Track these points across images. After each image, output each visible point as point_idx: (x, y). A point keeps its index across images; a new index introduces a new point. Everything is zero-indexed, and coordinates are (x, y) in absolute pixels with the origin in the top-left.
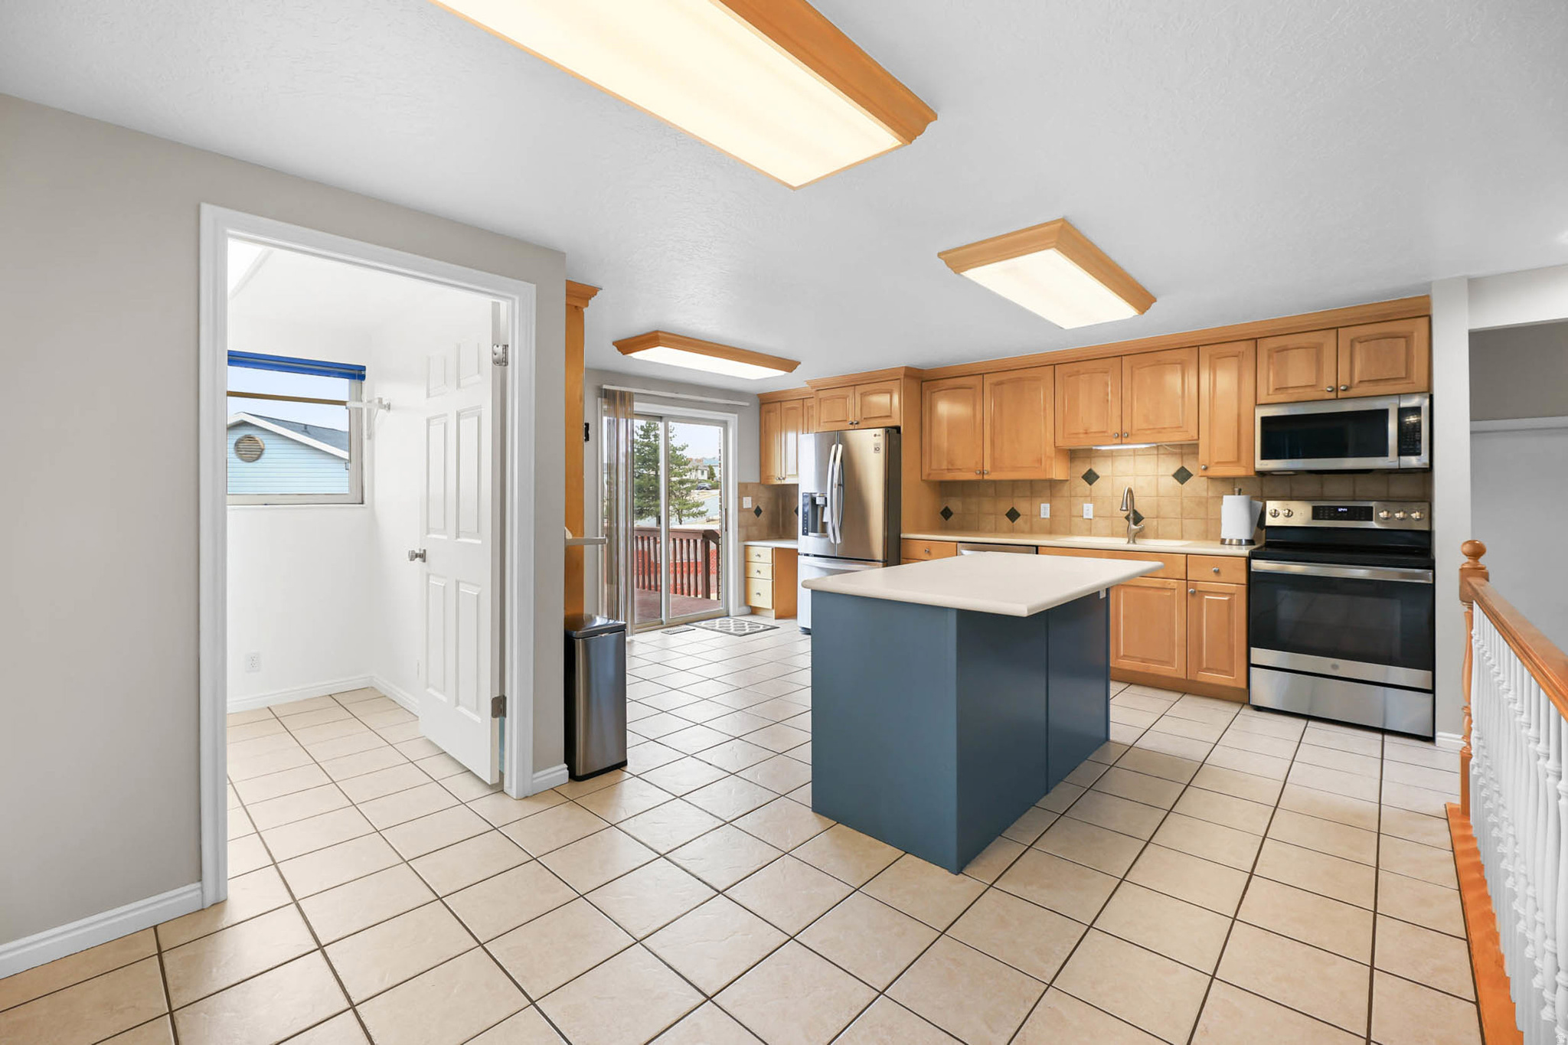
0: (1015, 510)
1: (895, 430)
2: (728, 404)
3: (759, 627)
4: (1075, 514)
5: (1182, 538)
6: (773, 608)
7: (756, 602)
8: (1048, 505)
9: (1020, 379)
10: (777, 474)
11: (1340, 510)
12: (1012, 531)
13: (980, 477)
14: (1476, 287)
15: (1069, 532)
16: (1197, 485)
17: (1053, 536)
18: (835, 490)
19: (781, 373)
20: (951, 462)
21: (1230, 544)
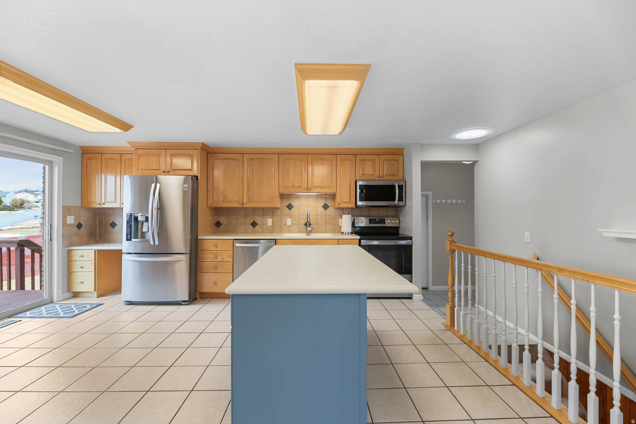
0: (255, 222)
1: (196, 178)
2: (54, 149)
3: (86, 307)
4: (283, 223)
5: (325, 232)
6: (95, 290)
7: (78, 288)
8: (271, 220)
9: (263, 159)
10: (98, 200)
11: (377, 220)
12: (254, 232)
13: (242, 206)
14: (423, 147)
15: (281, 232)
16: (330, 211)
17: (273, 234)
18: (155, 212)
19: (119, 131)
20: (225, 197)
21: (346, 234)
